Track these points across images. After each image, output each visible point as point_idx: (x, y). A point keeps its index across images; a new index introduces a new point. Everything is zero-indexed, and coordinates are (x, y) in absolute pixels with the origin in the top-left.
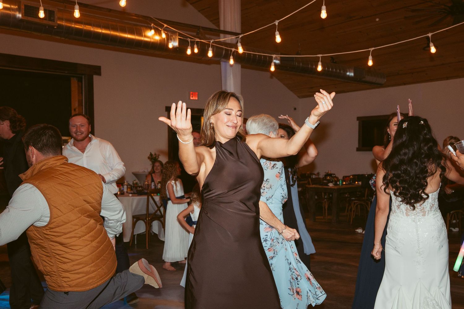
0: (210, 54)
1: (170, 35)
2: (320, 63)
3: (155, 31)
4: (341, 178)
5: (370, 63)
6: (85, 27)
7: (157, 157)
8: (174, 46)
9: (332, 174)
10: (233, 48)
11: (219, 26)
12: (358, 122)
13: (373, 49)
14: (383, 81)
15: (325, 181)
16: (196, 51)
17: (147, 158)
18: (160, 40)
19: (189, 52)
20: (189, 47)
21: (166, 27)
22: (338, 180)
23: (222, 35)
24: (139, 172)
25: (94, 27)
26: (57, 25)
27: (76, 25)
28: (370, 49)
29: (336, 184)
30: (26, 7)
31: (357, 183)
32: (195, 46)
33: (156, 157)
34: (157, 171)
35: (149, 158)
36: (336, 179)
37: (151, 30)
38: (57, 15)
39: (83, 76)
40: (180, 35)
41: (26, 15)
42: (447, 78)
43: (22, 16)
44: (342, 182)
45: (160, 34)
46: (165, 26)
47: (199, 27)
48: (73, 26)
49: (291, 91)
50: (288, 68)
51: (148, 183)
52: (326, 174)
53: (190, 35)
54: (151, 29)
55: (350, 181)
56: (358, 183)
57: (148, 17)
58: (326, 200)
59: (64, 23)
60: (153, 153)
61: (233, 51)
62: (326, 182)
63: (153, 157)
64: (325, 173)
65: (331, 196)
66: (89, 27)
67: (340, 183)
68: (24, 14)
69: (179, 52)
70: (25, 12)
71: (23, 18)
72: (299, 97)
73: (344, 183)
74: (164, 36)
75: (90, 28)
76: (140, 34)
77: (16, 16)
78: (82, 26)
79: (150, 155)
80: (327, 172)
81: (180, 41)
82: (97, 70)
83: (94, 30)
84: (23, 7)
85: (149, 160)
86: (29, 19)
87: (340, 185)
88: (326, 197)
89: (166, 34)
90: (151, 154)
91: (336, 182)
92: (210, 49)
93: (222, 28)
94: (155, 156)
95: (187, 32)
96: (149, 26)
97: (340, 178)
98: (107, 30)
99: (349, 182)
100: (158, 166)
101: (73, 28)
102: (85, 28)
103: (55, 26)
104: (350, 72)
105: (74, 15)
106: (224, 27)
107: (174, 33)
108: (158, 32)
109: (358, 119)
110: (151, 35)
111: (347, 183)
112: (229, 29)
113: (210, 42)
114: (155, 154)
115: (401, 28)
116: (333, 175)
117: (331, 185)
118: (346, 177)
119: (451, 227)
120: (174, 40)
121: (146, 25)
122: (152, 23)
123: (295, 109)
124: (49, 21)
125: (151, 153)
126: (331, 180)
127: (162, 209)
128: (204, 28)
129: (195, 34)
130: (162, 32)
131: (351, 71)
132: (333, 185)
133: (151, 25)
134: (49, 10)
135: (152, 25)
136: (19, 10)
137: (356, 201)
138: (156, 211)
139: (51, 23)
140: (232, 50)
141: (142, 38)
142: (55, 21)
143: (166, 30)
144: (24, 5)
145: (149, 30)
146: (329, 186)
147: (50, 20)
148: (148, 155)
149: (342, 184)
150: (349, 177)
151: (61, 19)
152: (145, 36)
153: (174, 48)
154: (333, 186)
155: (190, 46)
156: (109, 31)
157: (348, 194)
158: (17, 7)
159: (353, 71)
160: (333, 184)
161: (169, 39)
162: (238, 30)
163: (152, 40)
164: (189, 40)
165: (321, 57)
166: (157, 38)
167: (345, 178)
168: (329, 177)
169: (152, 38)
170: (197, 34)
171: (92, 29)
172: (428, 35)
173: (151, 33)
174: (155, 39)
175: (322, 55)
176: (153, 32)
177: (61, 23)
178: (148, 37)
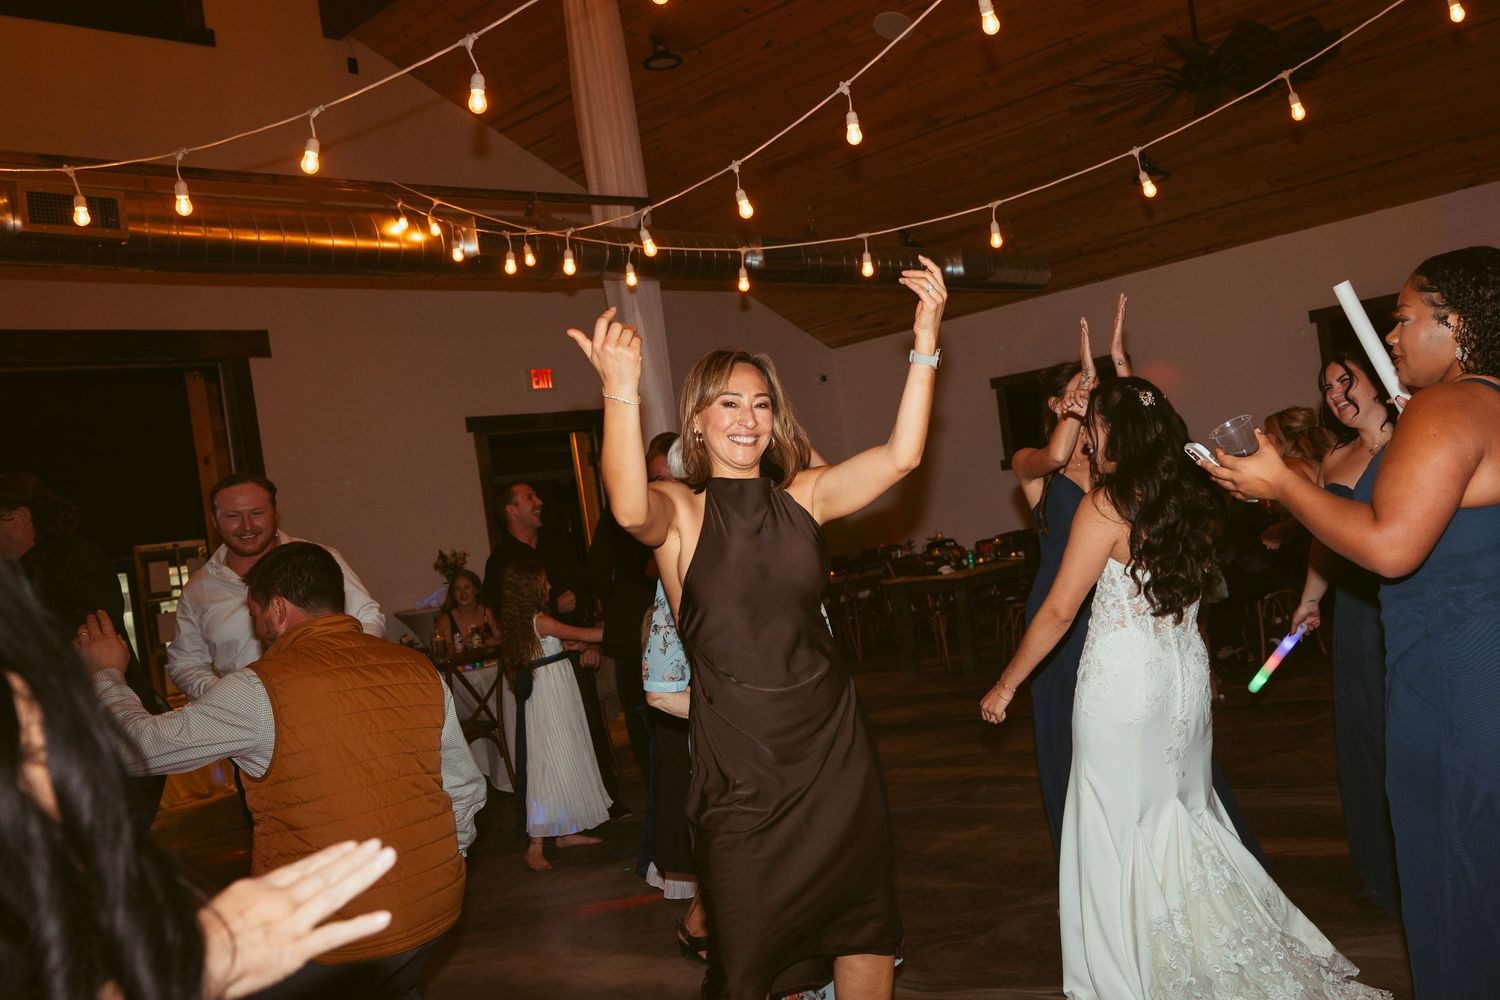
0: (570, 267)
1: (452, 226)
2: (867, 256)
3: (410, 221)
4: (970, 546)
5: (997, 241)
6: (210, 231)
7: (460, 562)
8: (469, 253)
9: (946, 540)
10: (628, 242)
11: (584, 183)
12: (994, 391)
13: (999, 202)
14: (1044, 276)
15: (928, 563)
16: (530, 260)
17: (433, 568)
18: (427, 243)
19: (511, 267)
20: (510, 254)
21: (439, 205)
22: (964, 555)
23: (597, 209)
24: (414, 610)
25: (235, 230)
26: (128, 237)
27: (183, 230)
28: (990, 205)
29: (959, 567)
30: (33, 197)
31: (1013, 554)
32: (527, 248)
33: (456, 562)
34: (464, 603)
35: (436, 567)
36: (956, 553)
37: (397, 220)
38: (126, 208)
39: (220, 365)
40: (481, 223)
41: (35, 221)
42: (1206, 250)
43: (24, 223)
44: (976, 558)
45: (425, 227)
46: (437, 202)
47: (531, 193)
48: (174, 233)
49: (807, 331)
50: (788, 273)
51: (442, 638)
52: (929, 542)
53: (509, 221)
55: (995, 552)
56: (1017, 555)
57: (385, 184)
58: (938, 612)
59: (147, 229)
60: (447, 552)
61: (631, 249)
62: (931, 563)
63: (448, 562)
64: (928, 539)
65: (952, 599)
66: (221, 230)
67: (969, 563)
68: (28, 219)
69: (483, 267)
70: (30, 213)
71: (28, 230)
72: (829, 345)
73: (981, 560)
74: (436, 230)
75: (224, 233)
76: (369, 234)
77: (6, 225)
78: (200, 231)
79: (439, 558)
80: (933, 535)
81: (483, 240)
82: (258, 343)
83: (235, 237)
84: (23, 198)
85: (438, 572)
86: (45, 229)
87: (971, 566)
88: (938, 604)
89: (440, 224)
90: (442, 556)
91: (959, 560)
92: (568, 253)
93: (595, 191)
94: (453, 560)
95: (497, 213)
96: (393, 207)
97: (967, 549)
98: (274, 234)
99: (993, 555)
100: (467, 587)
101: (174, 237)
102: (210, 235)
103: (124, 241)
104: (953, 264)
105: (177, 208)
106: (600, 186)
107: (462, 218)
108: (417, 222)
109: (994, 383)
110: (399, 232)
111: (988, 559)
112: (613, 190)
113: (565, 233)
114: (454, 554)
115: (1068, 136)
116: (947, 544)
117: (946, 570)
118: (984, 542)
119: (1271, 637)
120: (467, 237)
121: (382, 206)
122: (397, 199)
123: (824, 378)
124: (103, 227)
125: (440, 552)
126: (946, 559)
127: (492, 704)
128: (543, 197)
129: (521, 214)
130: (430, 220)
131: (955, 260)
132: (952, 571)
133: (396, 204)
134: (100, 199)
135: (399, 205)
136: (13, 208)
137: (1017, 605)
138: (477, 713)
139: (108, 233)
140: (628, 248)
141: (376, 244)
142: (122, 226)
143: (439, 214)
144: (25, 194)
145: (393, 219)
146: (941, 573)
147: (106, 225)
148: (435, 559)
149: (977, 565)
150: (991, 541)
151: (139, 219)
152: (384, 238)
153: (469, 259)
154: (951, 573)
155: (513, 251)
156: (281, 234)
157: (995, 587)
158: (5, 200)
159: (960, 261)
160: (952, 567)
161: (451, 237)
162: (640, 192)
163: (404, 246)
164: (507, 235)
165: (868, 238)
166: (418, 237)
167: (981, 547)
168: (939, 551)
169: (405, 241)
170: (526, 215)
171: (230, 235)
172: (1130, 153)
173: (398, 227)
174: (411, 243)
175: (868, 235)
176: (403, 223)
177: (140, 229)
178: (393, 239)
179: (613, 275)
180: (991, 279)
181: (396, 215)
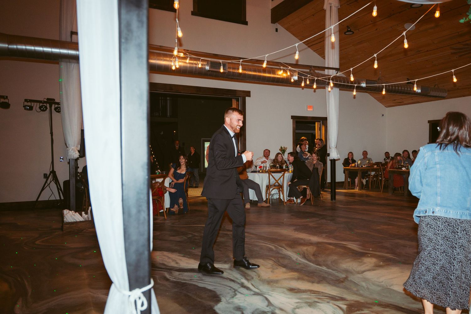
0: (315, 86)
1: (292, 73)
2: (384, 89)
3: (284, 71)
5: (415, 89)
8: (295, 79)
11: (324, 64)
12: (429, 124)
13: (417, 80)
14: (445, 95)
16: (308, 82)
18: (286, 76)
19: (303, 85)
20: (303, 82)
26: (227, 72)
27: (238, 71)
32: (308, 80)
33: (284, 149)
37: (281, 71)
38: (228, 66)
39: (240, 98)
40: (299, 72)
41: (212, 68)
43: (209, 68)
45: (286, 73)
46: (290, 67)
47: (311, 66)
48: (236, 71)
50: (372, 89)
57: (279, 63)
59: (231, 70)
63: (282, 149)
69: (297, 83)
70: (211, 66)
71: (210, 70)
74: (289, 74)
76: (274, 73)
77: (206, 68)
81: (298, 77)
82: (248, 94)
86: (214, 70)
89: (290, 72)
93: (326, 66)
98: (255, 73)
101: (236, 73)
102: (243, 72)
104: (418, 89)
106: (328, 64)
107: (295, 71)
108: (285, 71)
109: (429, 122)
110: (281, 74)
112: (331, 66)
114: (284, 147)
120: (295, 76)
121: (278, 67)
122: (282, 66)
128: (314, 67)
129: (308, 70)
130: (288, 71)
136: (208, 65)
139: (224, 71)
142: (227, 70)
143: (290, 70)
145: (280, 70)
151: (230, 68)
152: (277, 75)
153: (295, 81)
154: (405, 170)
158: (207, 63)
159: (420, 89)
161: (292, 75)
162: (337, 66)
163: (281, 77)
164: (303, 77)
166: (285, 75)
173: (281, 73)
174: (283, 76)
176: (282, 71)
177: (230, 70)
178: (279, 75)
179: (327, 86)
180: (429, 94)
181: (281, 69)
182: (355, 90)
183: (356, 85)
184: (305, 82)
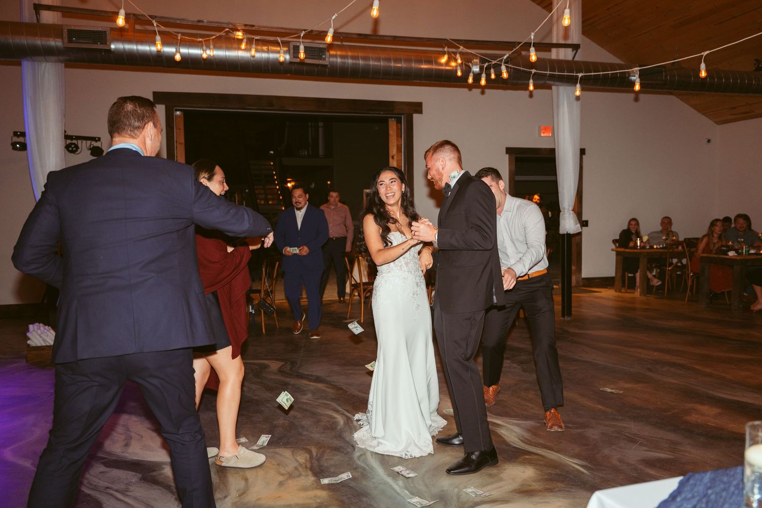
1: (468, 59)
8: (476, 72)
10: (533, 69)
11: (549, 37)
16: (493, 76)
21: (462, 49)
28: (702, 54)
32: (492, 70)
37: (444, 56)
45: (456, 60)
46: (461, 47)
54: (444, 53)
57: (444, 39)
61: (533, 73)
74: (460, 61)
76: (429, 62)
89: (462, 58)
107: (475, 56)
108: (452, 56)
121: (441, 49)
122: (446, 45)
130: (457, 56)
133: (445, 49)
141: (432, 67)
143: (461, 54)
145: (441, 55)
151: (335, 56)
152: (438, 64)
165: (640, 70)
173: (444, 60)
174: (450, 66)
175: (639, 68)
176: (447, 57)
177: (335, 60)
178: (441, 64)
182: (578, 86)
183: (580, 75)
184: (488, 76)
